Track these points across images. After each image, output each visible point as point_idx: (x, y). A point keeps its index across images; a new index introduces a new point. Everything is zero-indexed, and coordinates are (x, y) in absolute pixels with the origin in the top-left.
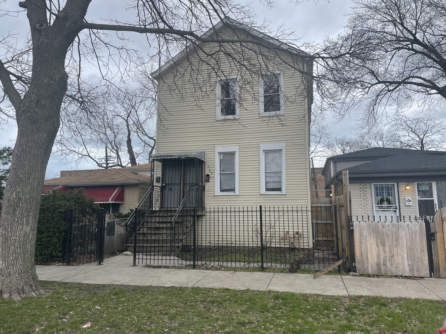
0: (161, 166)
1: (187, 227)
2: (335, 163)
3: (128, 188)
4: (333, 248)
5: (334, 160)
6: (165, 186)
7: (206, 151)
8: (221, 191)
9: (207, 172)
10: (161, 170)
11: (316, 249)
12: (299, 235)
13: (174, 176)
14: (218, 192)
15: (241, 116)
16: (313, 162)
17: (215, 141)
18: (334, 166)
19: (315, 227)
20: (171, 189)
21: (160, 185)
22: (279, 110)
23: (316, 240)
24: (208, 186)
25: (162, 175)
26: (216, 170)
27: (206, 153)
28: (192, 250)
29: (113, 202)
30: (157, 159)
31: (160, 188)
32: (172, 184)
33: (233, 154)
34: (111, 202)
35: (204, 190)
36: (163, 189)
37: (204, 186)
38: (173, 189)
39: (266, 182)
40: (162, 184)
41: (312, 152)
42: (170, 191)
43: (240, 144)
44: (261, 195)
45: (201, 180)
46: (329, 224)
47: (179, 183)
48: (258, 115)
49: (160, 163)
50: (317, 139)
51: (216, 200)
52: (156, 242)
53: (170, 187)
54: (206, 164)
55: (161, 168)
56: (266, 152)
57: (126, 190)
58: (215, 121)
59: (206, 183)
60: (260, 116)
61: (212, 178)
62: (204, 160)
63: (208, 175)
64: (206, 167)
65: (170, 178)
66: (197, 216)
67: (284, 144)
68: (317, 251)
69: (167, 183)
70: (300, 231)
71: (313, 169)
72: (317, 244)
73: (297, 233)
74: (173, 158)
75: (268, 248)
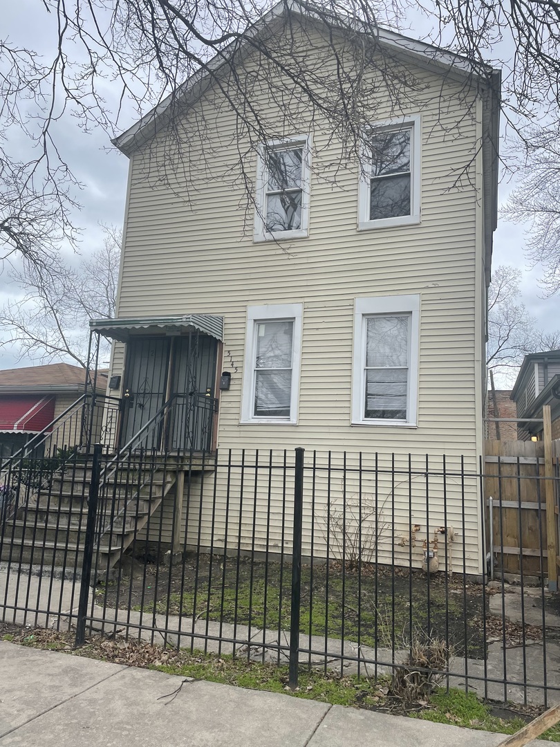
0: (123, 350)
1: (150, 501)
2: (545, 366)
3: (61, 403)
4: (542, 577)
5: (542, 361)
6: (131, 398)
7: (227, 315)
8: (258, 413)
9: (226, 367)
10: (123, 361)
11: (496, 578)
12: (448, 537)
13: (152, 377)
14: (248, 415)
15: (312, 232)
16: (494, 376)
17: (247, 293)
18: (542, 375)
19: (494, 519)
20: (142, 406)
21: (118, 394)
22: (408, 213)
23: (494, 553)
24: (225, 399)
25: (125, 371)
26: (245, 362)
27: (226, 321)
28: (166, 560)
29: (22, 432)
30: (104, 329)
31: (117, 402)
32: (144, 393)
33: (289, 323)
34: (17, 432)
35: (217, 411)
36: (124, 405)
37: (217, 401)
38: (147, 406)
39: (367, 395)
40: (124, 392)
41: (492, 358)
42: (139, 411)
43: (306, 300)
44: (353, 426)
45: (210, 386)
46: (534, 513)
47: (161, 391)
48: (354, 227)
49: (123, 345)
50: (502, 332)
51: (242, 434)
52: (60, 537)
53: (141, 400)
54: (225, 348)
55: (123, 356)
56: (370, 318)
57: (59, 406)
58: (250, 244)
59: (224, 393)
60: (359, 229)
61: (237, 382)
62: (221, 338)
63: (227, 374)
64: (225, 354)
65: (142, 380)
66: (186, 473)
67: (417, 298)
68: (496, 584)
69: (135, 390)
70: (454, 525)
71: (493, 391)
72: (497, 566)
73: (442, 532)
74: (137, 327)
75: (365, 567)
